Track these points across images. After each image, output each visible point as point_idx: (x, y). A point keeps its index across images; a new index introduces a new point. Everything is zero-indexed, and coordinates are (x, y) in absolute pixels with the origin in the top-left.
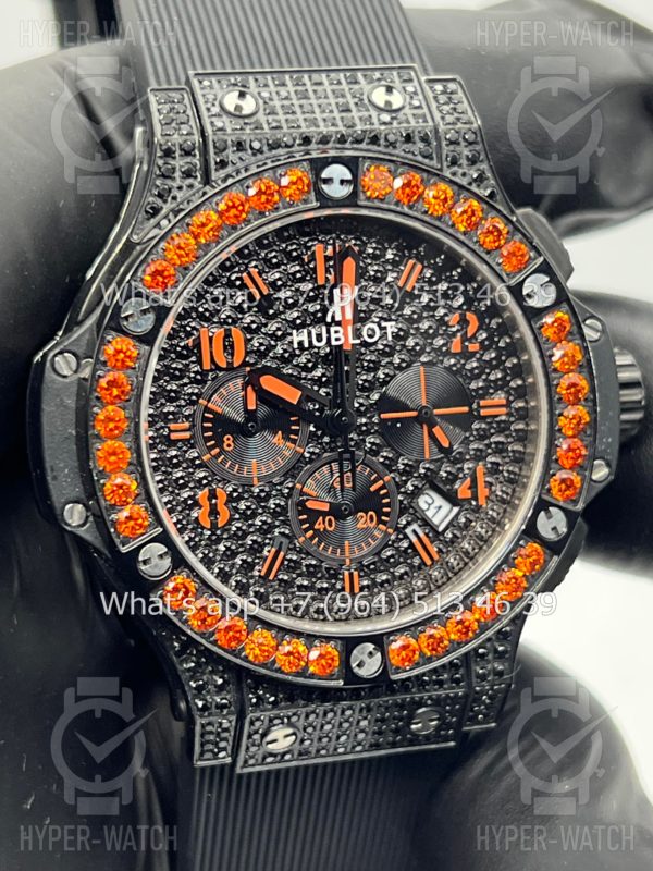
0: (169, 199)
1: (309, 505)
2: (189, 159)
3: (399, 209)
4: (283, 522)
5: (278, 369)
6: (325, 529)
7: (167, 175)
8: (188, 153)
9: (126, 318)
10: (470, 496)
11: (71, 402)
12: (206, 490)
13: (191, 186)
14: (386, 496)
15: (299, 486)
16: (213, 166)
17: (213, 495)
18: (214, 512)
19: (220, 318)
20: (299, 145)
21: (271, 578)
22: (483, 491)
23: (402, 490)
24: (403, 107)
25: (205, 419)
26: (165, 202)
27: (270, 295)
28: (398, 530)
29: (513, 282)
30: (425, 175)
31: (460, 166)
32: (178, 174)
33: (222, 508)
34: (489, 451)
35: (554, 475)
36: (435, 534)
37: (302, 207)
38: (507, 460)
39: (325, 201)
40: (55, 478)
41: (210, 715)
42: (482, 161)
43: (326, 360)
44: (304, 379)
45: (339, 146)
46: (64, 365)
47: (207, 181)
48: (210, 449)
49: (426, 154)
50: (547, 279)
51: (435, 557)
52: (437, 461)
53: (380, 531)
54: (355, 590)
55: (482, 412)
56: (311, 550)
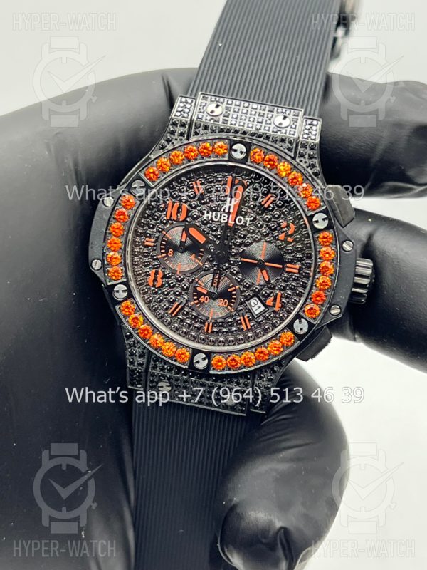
0: (170, 143)
1: (198, 289)
2: (183, 128)
3: (264, 170)
4: (187, 293)
5: (200, 227)
6: (204, 301)
7: (173, 133)
8: (183, 125)
9: (135, 188)
10: (272, 305)
12: (155, 270)
13: (181, 139)
14: (235, 295)
15: (197, 280)
16: (192, 133)
17: (156, 273)
18: (155, 280)
19: (180, 199)
20: (233, 133)
21: (173, 315)
22: (278, 305)
23: (243, 294)
24: (287, 127)
25: (163, 240)
26: (168, 144)
28: (237, 311)
29: (309, 214)
30: (280, 158)
31: (305, 158)
32: (176, 134)
33: (159, 279)
34: (288, 288)
35: (308, 305)
36: (253, 318)
37: (221, 159)
38: (295, 294)
39: (231, 159)
40: (92, 248)
42: (315, 158)
43: (222, 228)
44: (211, 234)
46: (108, 202)
47: (188, 139)
48: (162, 253)
49: (289, 149)
50: (326, 216)
51: (249, 327)
52: (262, 286)
53: (228, 310)
54: (209, 332)
55: (287, 269)
56: (195, 309)
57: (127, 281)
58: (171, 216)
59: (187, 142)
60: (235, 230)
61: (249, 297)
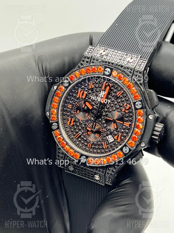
1: (87, 128)
4: (83, 130)
5: (91, 102)
6: (89, 134)
7: (83, 61)
8: (88, 58)
9: (65, 83)
10: (116, 139)
13: (87, 64)
14: (102, 133)
15: (87, 124)
16: (91, 62)
17: (71, 120)
18: (70, 123)
19: (84, 89)
21: (76, 138)
22: (119, 139)
23: (106, 132)
24: (131, 62)
26: (82, 66)
27: (93, 88)
28: (102, 140)
29: (134, 102)
30: (124, 76)
32: (85, 62)
33: (72, 122)
35: (130, 141)
36: (109, 143)
39: (104, 74)
44: (95, 105)
46: (55, 87)
48: (75, 111)
49: (130, 72)
51: (106, 147)
52: (113, 130)
53: (99, 138)
54: (90, 147)
55: (124, 124)
56: (86, 137)
57: (58, 122)
58: (79, 96)
61: (108, 135)
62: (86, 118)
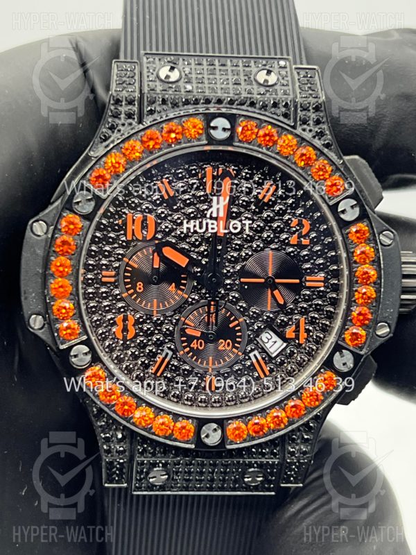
0: (116, 131)
1: (188, 331)
2: (130, 107)
3: (260, 150)
4: (170, 341)
5: (176, 244)
6: (197, 348)
7: (116, 116)
8: (131, 102)
9: (78, 203)
10: (294, 337)
11: (40, 252)
12: (122, 315)
13: (130, 124)
14: (239, 331)
15: (183, 319)
16: (145, 112)
17: (125, 319)
18: (125, 329)
19: (141, 208)
20: (203, 103)
21: (158, 374)
22: (303, 335)
23: (251, 328)
24: (275, 84)
25: (126, 271)
26: (113, 132)
27: (174, 197)
28: (245, 353)
29: (331, 203)
30: (280, 129)
31: (308, 125)
32: (123, 116)
33: (130, 327)
34: (311, 309)
35: (348, 329)
36: (269, 359)
37: (196, 143)
38: (323, 316)
39: (211, 140)
40: (26, 298)
41: (112, 456)
42: (323, 123)
43: (207, 240)
44: (193, 251)
45: (228, 106)
46: (39, 229)
47: (140, 122)
48: (128, 290)
49: (286, 115)
50: (355, 203)
51: (267, 373)
52: (274, 313)
53: (233, 353)
54: (213, 389)
55: (308, 284)
56: (187, 360)
57: (89, 339)
58: (133, 235)
59: (141, 127)
60: (226, 240)
61: (259, 331)
62: (174, 299)
